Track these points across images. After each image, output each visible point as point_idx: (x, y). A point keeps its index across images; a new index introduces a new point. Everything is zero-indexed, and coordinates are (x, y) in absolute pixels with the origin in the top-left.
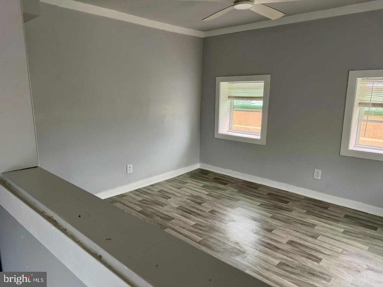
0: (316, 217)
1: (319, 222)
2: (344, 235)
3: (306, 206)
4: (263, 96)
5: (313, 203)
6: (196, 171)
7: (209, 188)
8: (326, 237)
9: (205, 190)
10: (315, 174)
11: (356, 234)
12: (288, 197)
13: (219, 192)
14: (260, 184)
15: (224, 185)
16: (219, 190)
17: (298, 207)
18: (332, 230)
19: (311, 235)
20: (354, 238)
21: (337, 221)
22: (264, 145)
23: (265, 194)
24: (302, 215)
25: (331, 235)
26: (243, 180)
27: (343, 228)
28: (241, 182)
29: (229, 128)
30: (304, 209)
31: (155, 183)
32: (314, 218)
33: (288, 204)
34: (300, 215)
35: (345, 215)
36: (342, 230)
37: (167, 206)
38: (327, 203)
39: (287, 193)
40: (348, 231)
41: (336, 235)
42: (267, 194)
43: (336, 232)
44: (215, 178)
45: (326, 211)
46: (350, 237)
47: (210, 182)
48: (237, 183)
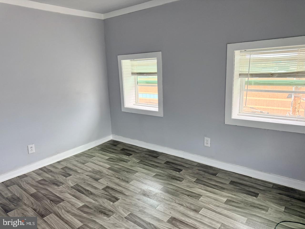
0: (203, 186)
1: (205, 192)
2: (226, 206)
3: (197, 174)
4: (157, 71)
5: (205, 169)
6: (109, 142)
7: (114, 160)
8: (209, 209)
9: (108, 163)
10: (205, 141)
11: (238, 203)
12: (183, 164)
13: (122, 164)
14: (161, 152)
15: (128, 156)
16: (121, 162)
17: (190, 176)
18: (216, 200)
19: (194, 209)
20: (234, 208)
21: (222, 189)
22: (162, 117)
23: (163, 162)
24: (191, 185)
25: (214, 207)
26: (148, 149)
27: (226, 196)
28: (145, 151)
29: (136, 102)
30: (194, 177)
31: (63, 160)
32: (202, 187)
33: (181, 172)
34: (189, 184)
35: (231, 181)
36: (225, 200)
37: (63, 186)
38: (217, 168)
39: (184, 160)
40: (230, 201)
41: (218, 207)
42: (165, 163)
43: (219, 202)
44: (123, 149)
45: (214, 178)
46: (231, 207)
47: (117, 153)
48: (141, 153)
